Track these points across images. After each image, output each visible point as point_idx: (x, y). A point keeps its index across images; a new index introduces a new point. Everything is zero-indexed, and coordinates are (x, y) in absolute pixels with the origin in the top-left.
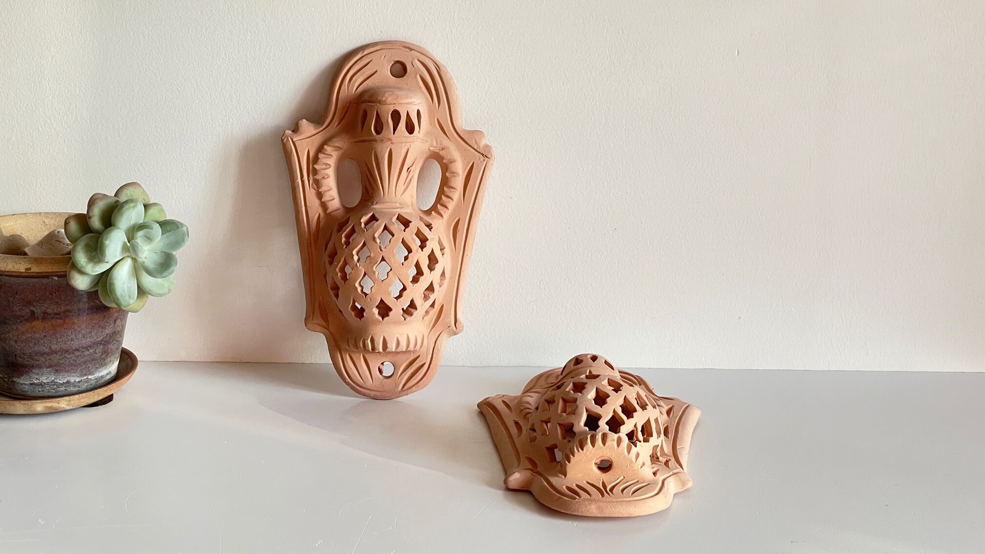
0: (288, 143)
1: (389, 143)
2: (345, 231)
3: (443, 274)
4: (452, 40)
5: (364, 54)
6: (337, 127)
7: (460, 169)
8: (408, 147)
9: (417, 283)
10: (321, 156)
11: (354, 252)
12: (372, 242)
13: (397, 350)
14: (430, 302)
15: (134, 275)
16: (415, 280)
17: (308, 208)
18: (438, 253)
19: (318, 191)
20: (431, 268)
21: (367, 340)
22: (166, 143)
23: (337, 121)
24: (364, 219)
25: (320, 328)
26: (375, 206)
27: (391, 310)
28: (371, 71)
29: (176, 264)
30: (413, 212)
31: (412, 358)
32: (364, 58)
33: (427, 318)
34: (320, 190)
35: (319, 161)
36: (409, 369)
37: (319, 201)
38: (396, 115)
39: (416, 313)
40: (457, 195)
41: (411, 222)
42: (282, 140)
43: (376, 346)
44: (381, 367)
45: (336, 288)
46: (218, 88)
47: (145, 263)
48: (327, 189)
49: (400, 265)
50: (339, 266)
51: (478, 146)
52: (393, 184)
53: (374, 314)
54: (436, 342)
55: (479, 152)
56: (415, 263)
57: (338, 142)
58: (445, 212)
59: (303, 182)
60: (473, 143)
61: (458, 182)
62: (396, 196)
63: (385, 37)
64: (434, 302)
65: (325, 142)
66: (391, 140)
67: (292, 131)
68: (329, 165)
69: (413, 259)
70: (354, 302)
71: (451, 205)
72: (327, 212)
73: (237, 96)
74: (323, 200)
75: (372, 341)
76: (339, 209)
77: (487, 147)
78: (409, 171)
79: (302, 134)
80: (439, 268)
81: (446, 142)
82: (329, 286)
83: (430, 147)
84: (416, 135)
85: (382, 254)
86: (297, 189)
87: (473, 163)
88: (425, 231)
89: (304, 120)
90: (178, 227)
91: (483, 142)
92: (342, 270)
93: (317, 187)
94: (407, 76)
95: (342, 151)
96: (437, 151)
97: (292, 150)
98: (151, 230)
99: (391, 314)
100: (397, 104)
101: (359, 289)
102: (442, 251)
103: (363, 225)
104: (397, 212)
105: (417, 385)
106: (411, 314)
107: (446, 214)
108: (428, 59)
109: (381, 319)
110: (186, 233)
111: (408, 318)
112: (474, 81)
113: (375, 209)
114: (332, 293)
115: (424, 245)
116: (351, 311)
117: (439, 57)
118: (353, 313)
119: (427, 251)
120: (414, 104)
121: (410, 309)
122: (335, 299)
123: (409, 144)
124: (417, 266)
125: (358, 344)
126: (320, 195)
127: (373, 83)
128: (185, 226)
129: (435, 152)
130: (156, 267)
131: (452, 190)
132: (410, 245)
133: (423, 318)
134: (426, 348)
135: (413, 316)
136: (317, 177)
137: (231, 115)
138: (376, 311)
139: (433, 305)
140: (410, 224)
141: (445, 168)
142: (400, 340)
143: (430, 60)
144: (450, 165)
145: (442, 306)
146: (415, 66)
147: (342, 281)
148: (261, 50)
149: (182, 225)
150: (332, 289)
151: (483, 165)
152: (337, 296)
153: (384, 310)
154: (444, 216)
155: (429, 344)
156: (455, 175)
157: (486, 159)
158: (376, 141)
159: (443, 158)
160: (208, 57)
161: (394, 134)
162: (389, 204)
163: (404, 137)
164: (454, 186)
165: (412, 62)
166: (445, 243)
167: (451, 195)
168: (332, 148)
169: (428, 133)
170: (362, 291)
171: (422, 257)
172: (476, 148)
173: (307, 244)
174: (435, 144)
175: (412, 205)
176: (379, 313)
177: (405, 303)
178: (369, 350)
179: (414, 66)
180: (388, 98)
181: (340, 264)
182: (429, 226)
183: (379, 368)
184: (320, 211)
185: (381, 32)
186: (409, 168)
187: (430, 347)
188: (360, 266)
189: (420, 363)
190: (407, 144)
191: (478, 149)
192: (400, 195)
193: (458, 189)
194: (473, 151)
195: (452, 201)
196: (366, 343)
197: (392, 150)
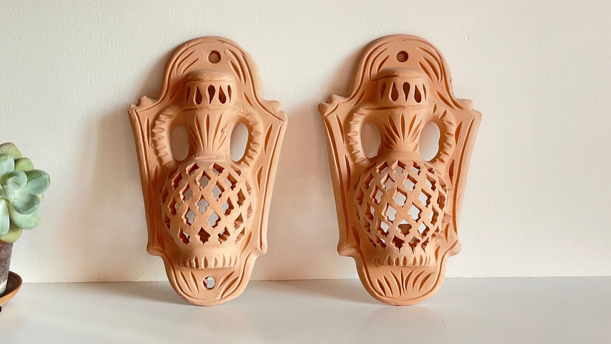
0: (133, 114)
1: (207, 110)
2: (174, 177)
3: (250, 209)
4: (254, 34)
5: (188, 47)
6: (169, 100)
7: (261, 129)
8: (221, 113)
9: (229, 214)
10: (157, 122)
11: (181, 192)
12: (194, 184)
13: (216, 267)
14: (240, 230)
15: (7, 213)
16: (227, 213)
17: (148, 162)
18: (245, 192)
19: (156, 148)
20: (240, 203)
21: (193, 259)
22: (44, 118)
23: (169, 97)
24: (188, 168)
25: (158, 253)
26: (197, 158)
27: (209, 236)
28: (194, 59)
29: (39, 203)
30: (226, 162)
31: (228, 273)
32: (188, 49)
33: (239, 242)
34: (157, 148)
35: (156, 126)
36: (226, 282)
37: (156, 157)
38: (212, 90)
39: (229, 238)
40: (260, 149)
41: (224, 169)
42: (129, 112)
43: (199, 264)
44: (206, 281)
45: (168, 221)
46: (82, 75)
47: (15, 204)
48: (162, 147)
49: (215, 201)
50: (169, 204)
51: (275, 112)
52: (211, 141)
53: (197, 239)
54: (246, 261)
55: (276, 117)
56: (227, 199)
57: (170, 112)
58: (251, 162)
59: (144, 142)
60: (271, 110)
61: (261, 139)
62: (213, 150)
63: (204, 34)
64: (244, 230)
65: (160, 112)
66: (208, 108)
67: (136, 105)
68: (163, 129)
69: (225, 196)
70: (182, 231)
71: (256, 157)
72: (163, 164)
73: (96, 81)
74: (159, 155)
75: (196, 261)
76: (171, 162)
77: (282, 112)
79: (143, 107)
80: (246, 204)
81: (250, 109)
82: (163, 220)
83: (239, 113)
84: (227, 104)
85: (201, 193)
86: (140, 147)
87: (272, 125)
88: (235, 176)
89: (144, 97)
90: (41, 175)
91: (278, 109)
92: (172, 206)
93: (155, 146)
94: (221, 62)
95: (173, 119)
96: (244, 116)
98: (18, 177)
99: (209, 239)
100: (212, 81)
101: (185, 221)
102: (249, 191)
103: (187, 172)
104: (213, 162)
105: (232, 294)
106: (225, 239)
107: (252, 163)
108: (237, 49)
109: (202, 243)
110: (48, 180)
111: (224, 243)
112: (271, 65)
113: (197, 160)
114: (165, 224)
115: (234, 186)
116: (180, 238)
117: (245, 48)
118: (181, 239)
119: (236, 190)
120: (225, 81)
121: (225, 236)
122: (167, 228)
123: (222, 111)
124: (229, 201)
125: (186, 263)
126: (157, 152)
127: (196, 68)
128: (47, 174)
129: (243, 117)
130: (23, 206)
131: (256, 145)
132: (223, 186)
133: (236, 243)
134: (239, 265)
135: (227, 241)
136: (154, 138)
137: (92, 96)
138: (198, 237)
139: (243, 232)
140: (223, 170)
141: (251, 129)
142: (218, 259)
143: (238, 50)
144: (254, 127)
145: (251, 234)
146: (227, 54)
147: (172, 215)
148: (112, 47)
149: (44, 173)
150: (165, 222)
151: (279, 126)
152: (169, 227)
153: (204, 236)
154: (250, 165)
155: (241, 263)
156: (258, 134)
157: (281, 122)
158: (197, 109)
159: (248, 122)
160: (74, 52)
161: (210, 103)
162: (207, 156)
163: (219, 105)
164: (257, 142)
165: (224, 51)
166: (252, 185)
167: (255, 149)
168: (165, 116)
169: (237, 104)
170: (187, 222)
171: (233, 195)
172: (273, 113)
173: (148, 189)
174: (242, 111)
175: (226, 157)
176: (201, 239)
177: (220, 230)
178: (194, 268)
179: (226, 54)
180: (205, 77)
181: (171, 201)
182: (239, 173)
183: (204, 283)
184: (157, 164)
185: (201, 30)
186: (222, 130)
187: (242, 265)
188: (185, 203)
189: (235, 277)
190: (221, 111)
191: (275, 114)
192: (216, 150)
193: (261, 144)
194: (271, 115)
195: (256, 153)
196: (191, 262)
197: (209, 116)
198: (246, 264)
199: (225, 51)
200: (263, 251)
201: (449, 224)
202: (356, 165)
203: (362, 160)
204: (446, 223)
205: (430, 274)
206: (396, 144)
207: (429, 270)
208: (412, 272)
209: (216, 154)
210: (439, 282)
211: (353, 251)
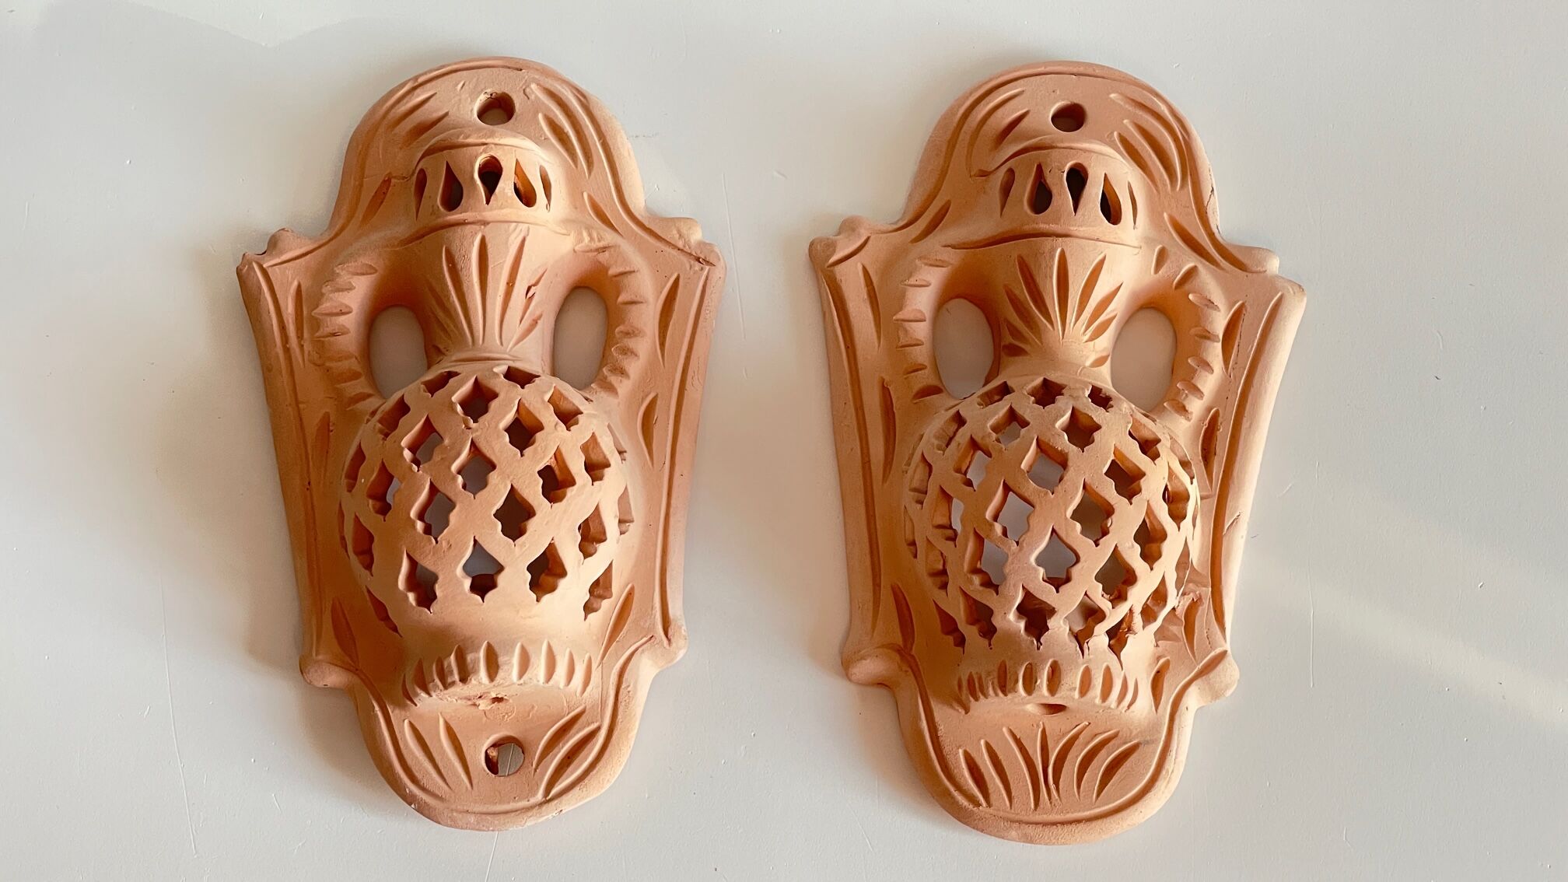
0: (253, 275)
1: (479, 223)
3: (625, 502)
6: (360, 227)
7: (647, 287)
8: (522, 233)
9: (557, 500)
10: (326, 289)
11: (404, 444)
12: (445, 415)
14: (597, 567)
16: (552, 492)
18: (607, 446)
19: (324, 364)
20: (593, 474)
21: (449, 656)
23: (361, 217)
26: (452, 358)
27: (501, 569)
28: (435, 114)
33: (596, 615)
34: (327, 364)
35: (324, 300)
36: (560, 744)
38: (491, 169)
39: (562, 585)
40: (645, 345)
41: (538, 377)
42: (239, 271)
43: (470, 668)
44: (493, 750)
45: (365, 543)
48: (340, 357)
50: (368, 486)
51: (687, 242)
52: (494, 319)
54: (621, 676)
55: (690, 255)
56: (551, 454)
58: (621, 383)
59: (288, 352)
60: (672, 235)
61: (647, 317)
62: (502, 344)
64: (608, 571)
65: (337, 262)
66: (482, 217)
67: (262, 252)
68: (347, 306)
69: (546, 444)
70: (412, 564)
71: (635, 367)
75: (460, 659)
77: (706, 243)
78: (530, 294)
79: (282, 253)
80: (612, 481)
81: (609, 237)
83: (578, 246)
84: (539, 211)
85: (470, 436)
87: (677, 279)
88: (576, 400)
91: (696, 236)
94: (516, 119)
95: (378, 275)
97: (260, 288)
99: (501, 580)
100: (493, 148)
101: (420, 526)
103: (423, 391)
104: (505, 364)
105: (579, 784)
106: (552, 590)
107: (624, 387)
108: (561, 82)
109: (478, 599)
111: (547, 598)
114: (357, 562)
115: (573, 422)
116: (406, 590)
117: (583, 81)
118: (411, 595)
119: (580, 434)
122: (364, 574)
123: (527, 226)
125: (428, 680)
131: (632, 335)
132: (537, 415)
133: (585, 614)
134: (599, 691)
135: (556, 595)
138: (464, 581)
139: (606, 581)
140: (537, 380)
142: (530, 649)
143: (565, 84)
144: (625, 282)
145: (631, 594)
146: (532, 97)
147: (377, 519)
150: (357, 552)
151: (699, 278)
152: (369, 563)
154: (619, 390)
155: (604, 682)
156: (638, 301)
157: (707, 268)
158: (448, 226)
159: (607, 269)
161: (487, 204)
162: (487, 353)
163: (516, 210)
164: (637, 328)
165: (524, 90)
166: (627, 441)
167: (631, 347)
168: (354, 272)
169: (566, 222)
170: (427, 529)
172: (681, 247)
174: (587, 239)
176: (472, 584)
177: (533, 550)
178: (453, 682)
179: (528, 96)
181: (374, 476)
183: (487, 755)
184: (329, 404)
186: (529, 288)
187: (608, 689)
188: (421, 472)
189: (587, 728)
190: (521, 226)
191: (684, 246)
192: (510, 346)
193: (648, 331)
194: (674, 252)
195: (635, 358)
196: (446, 666)
197: (487, 240)
198: (623, 687)
199: (528, 90)
200: (674, 645)
209: (511, 353)
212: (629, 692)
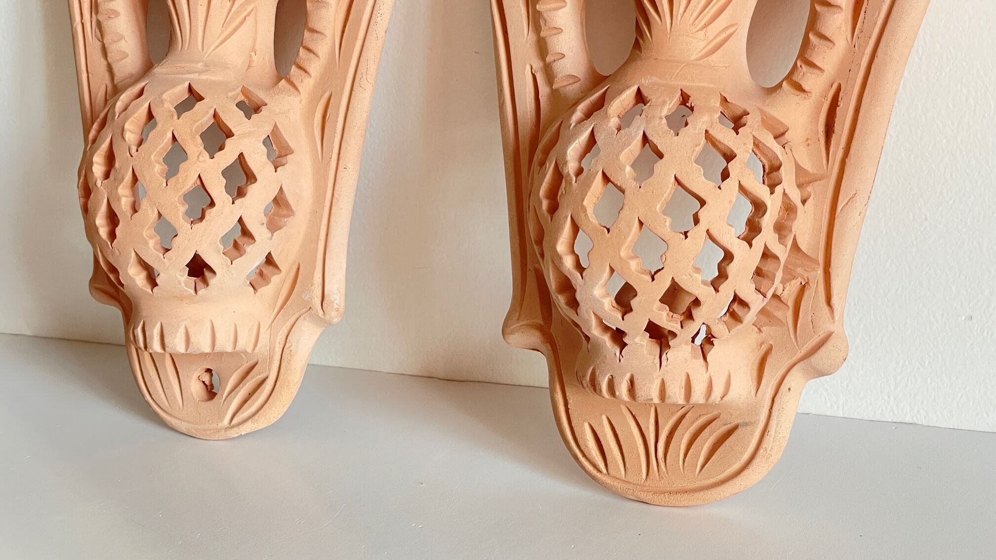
17: (91, 76)
31: (246, 366)
33: (266, 291)
40: (326, 45)
43: (150, 340)
69: (189, 172)
71: (315, 67)
105: (253, 418)
107: (307, 85)
126: (105, 51)
131: (315, 35)
133: (255, 289)
134: (269, 350)
139: (269, 263)
154: (301, 89)
162: (182, 65)
164: (318, 29)
167: (312, 47)
182: (251, 110)
184: (107, 79)
187: (274, 347)
189: (259, 377)
192: (212, 48)
193: (328, 33)
195: (317, 58)
198: (286, 347)
200: (328, 316)
201: (807, 283)
202: (555, 94)
203: (571, 81)
204: (799, 280)
205: (736, 428)
206: (651, 38)
207: (732, 415)
208: (683, 417)
210: (761, 451)
211: (535, 338)
212: (291, 351)
